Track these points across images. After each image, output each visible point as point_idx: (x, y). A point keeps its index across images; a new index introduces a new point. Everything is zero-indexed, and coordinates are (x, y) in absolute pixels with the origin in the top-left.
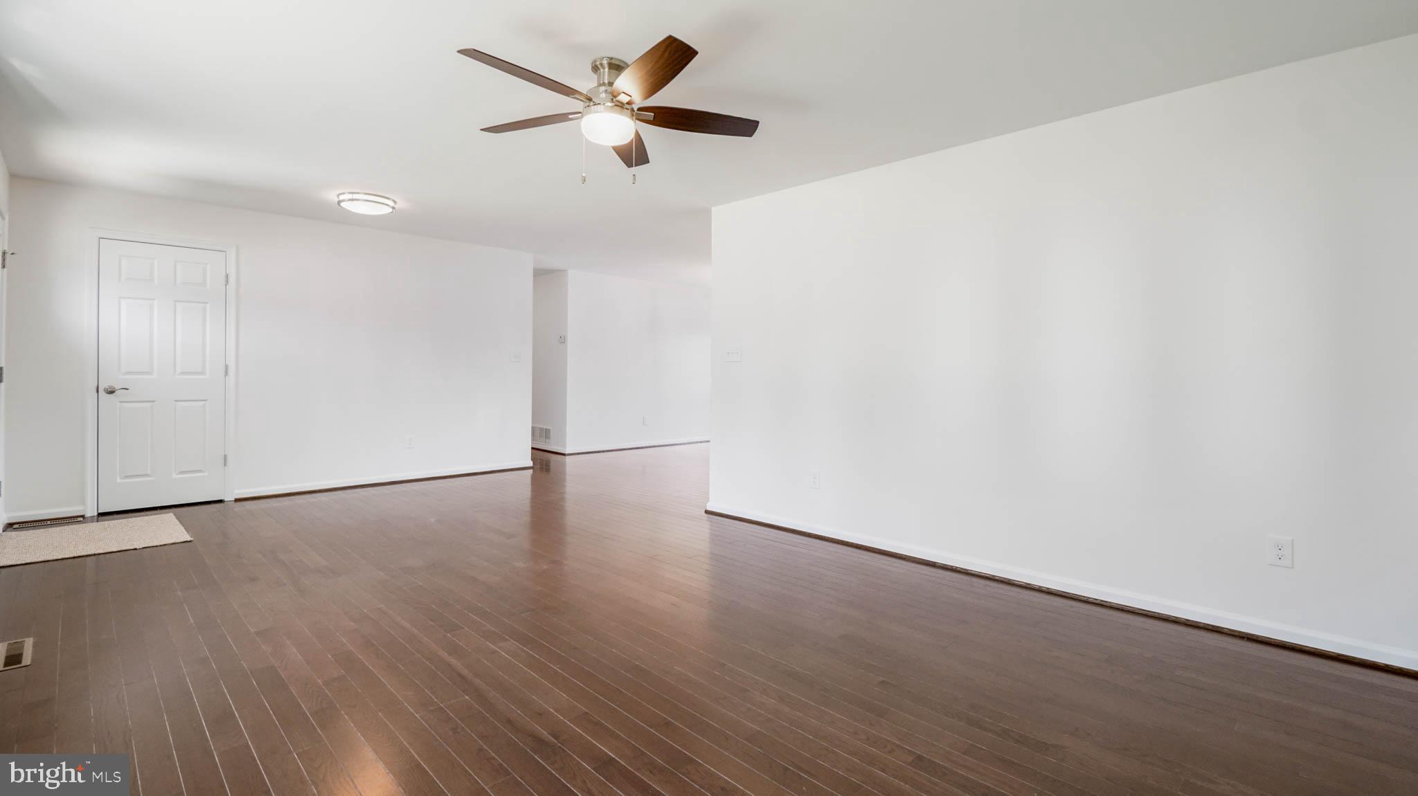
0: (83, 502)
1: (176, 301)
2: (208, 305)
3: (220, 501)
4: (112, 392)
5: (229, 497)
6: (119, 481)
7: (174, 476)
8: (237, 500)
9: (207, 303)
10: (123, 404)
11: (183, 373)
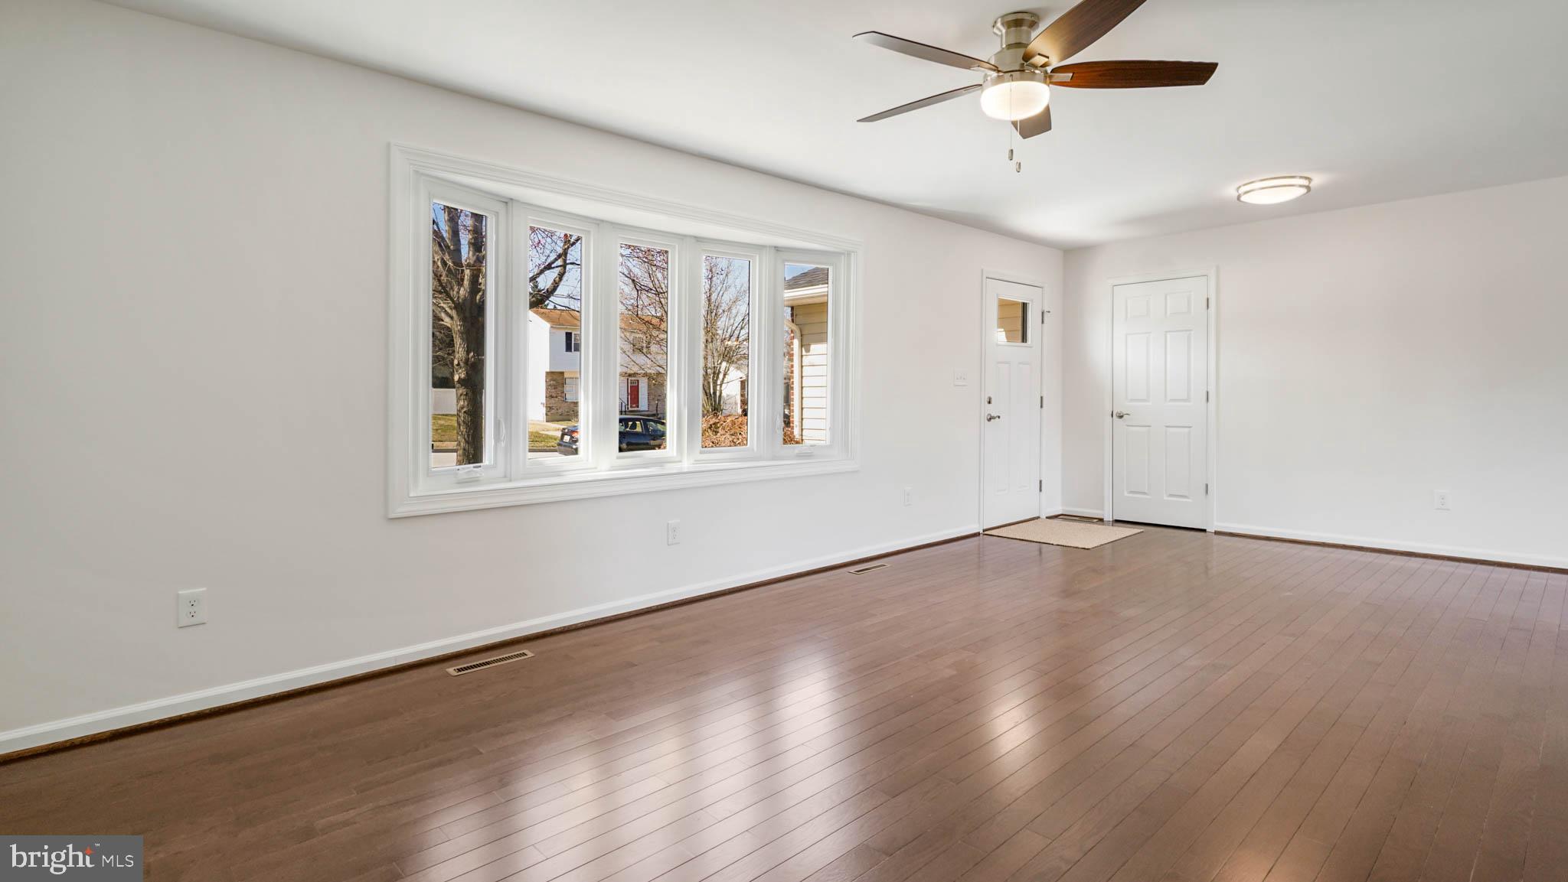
0: (1103, 509)
1: (1166, 332)
2: (1192, 332)
3: (1204, 531)
4: (1121, 417)
5: (1211, 529)
6: (1126, 494)
7: (1165, 498)
8: (1217, 533)
9: (1191, 330)
10: (1131, 428)
11: (1171, 400)
